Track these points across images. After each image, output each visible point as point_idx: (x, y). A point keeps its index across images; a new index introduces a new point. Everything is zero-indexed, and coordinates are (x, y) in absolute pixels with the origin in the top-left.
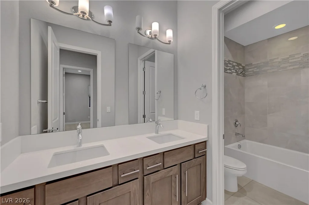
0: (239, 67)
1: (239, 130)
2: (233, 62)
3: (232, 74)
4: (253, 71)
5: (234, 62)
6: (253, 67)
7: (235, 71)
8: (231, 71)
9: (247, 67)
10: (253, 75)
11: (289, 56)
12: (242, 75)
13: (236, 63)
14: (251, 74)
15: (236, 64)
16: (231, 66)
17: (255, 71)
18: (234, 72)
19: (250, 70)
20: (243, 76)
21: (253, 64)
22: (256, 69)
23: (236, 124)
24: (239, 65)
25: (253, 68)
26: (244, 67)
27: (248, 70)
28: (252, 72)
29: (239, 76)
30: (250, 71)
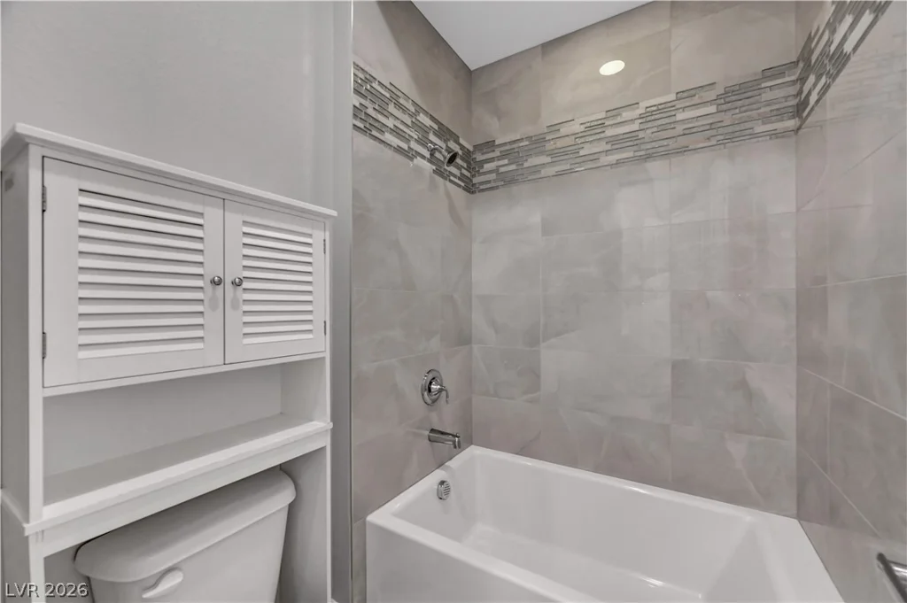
0: (445, 141)
1: (446, 417)
2: (419, 109)
3: (411, 159)
4: (496, 171)
5: (426, 113)
6: (497, 153)
7: (427, 155)
8: (405, 146)
9: (479, 157)
10: (497, 187)
11: (603, 115)
12: (463, 184)
13: (432, 118)
14: (489, 182)
15: (436, 127)
16: (408, 121)
17: (502, 170)
18: (423, 157)
19: (487, 167)
20: (464, 189)
21: (497, 143)
22: (506, 161)
23: (430, 390)
24: (444, 132)
25: (499, 158)
26: (468, 155)
27: (482, 167)
28: (493, 176)
29: (448, 183)
30: (490, 172)
